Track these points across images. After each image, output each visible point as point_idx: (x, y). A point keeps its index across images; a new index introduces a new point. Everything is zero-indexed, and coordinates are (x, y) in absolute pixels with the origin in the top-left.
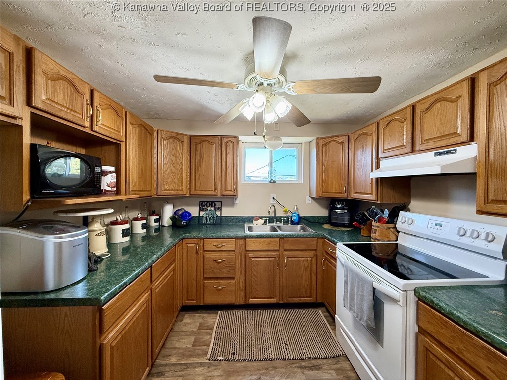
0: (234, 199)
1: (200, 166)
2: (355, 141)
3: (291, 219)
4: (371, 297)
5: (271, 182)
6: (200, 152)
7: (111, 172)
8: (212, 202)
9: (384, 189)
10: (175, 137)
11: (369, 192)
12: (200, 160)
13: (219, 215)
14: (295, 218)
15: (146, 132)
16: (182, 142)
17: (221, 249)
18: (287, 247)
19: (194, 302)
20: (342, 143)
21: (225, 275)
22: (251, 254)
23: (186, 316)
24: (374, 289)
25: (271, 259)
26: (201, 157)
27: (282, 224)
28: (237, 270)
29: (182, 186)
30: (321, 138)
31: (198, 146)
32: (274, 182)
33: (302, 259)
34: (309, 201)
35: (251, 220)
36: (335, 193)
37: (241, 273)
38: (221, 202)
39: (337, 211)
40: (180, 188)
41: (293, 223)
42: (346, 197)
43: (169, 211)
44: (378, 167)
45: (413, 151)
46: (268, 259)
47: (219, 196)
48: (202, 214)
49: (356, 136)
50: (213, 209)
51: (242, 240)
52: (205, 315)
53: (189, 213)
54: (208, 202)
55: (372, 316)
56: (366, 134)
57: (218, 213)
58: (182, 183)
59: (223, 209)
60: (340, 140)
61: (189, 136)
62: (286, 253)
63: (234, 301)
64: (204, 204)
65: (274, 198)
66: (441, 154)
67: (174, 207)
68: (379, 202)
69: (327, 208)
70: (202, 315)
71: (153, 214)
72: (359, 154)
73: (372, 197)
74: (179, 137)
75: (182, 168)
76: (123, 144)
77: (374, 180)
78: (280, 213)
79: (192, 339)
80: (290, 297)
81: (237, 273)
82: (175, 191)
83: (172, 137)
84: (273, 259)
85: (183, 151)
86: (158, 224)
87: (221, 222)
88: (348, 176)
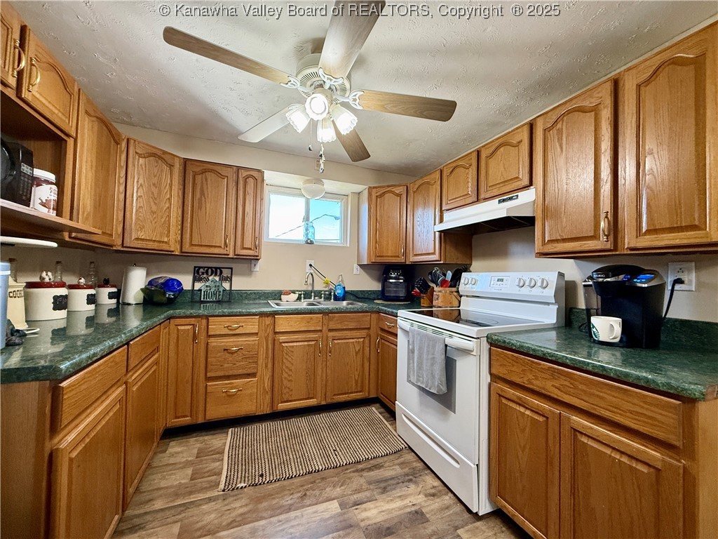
0: (253, 265)
1: (200, 208)
2: (414, 192)
3: (335, 295)
4: (443, 357)
5: (308, 243)
6: (202, 186)
7: (48, 182)
8: (216, 268)
9: (448, 248)
10: (158, 156)
11: (432, 251)
12: (200, 200)
13: (228, 288)
14: (339, 292)
15: (110, 136)
16: (171, 166)
17: (237, 332)
18: (332, 326)
19: (187, 420)
20: (399, 195)
21: (241, 372)
22: (282, 338)
23: (172, 444)
24: (446, 346)
25: (310, 343)
26: (202, 193)
27: (323, 299)
28: (260, 362)
29: (168, 236)
30: (374, 188)
31: (199, 178)
32: (312, 243)
33: (352, 340)
34: (357, 270)
35: (277, 295)
36: (392, 256)
37: (266, 366)
38: (232, 269)
39: (391, 281)
40: (166, 240)
41: (336, 298)
42: (403, 261)
43: (137, 280)
44: (441, 221)
45: (478, 200)
46: (306, 343)
47: (231, 256)
48: (198, 286)
49: (417, 186)
50: (217, 278)
51: (270, 318)
52: (206, 438)
53: (178, 281)
54: (209, 268)
55: (444, 379)
56: (428, 183)
57: (226, 285)
58: (169, 232)
59: (234, 279)
60: (397, 190)
61: (182, 161)
62: (331, 334)
63: (254, 408)
64: (201, 270)
65: (311, 265)
66: (504, 200)
67: (148, 274)
68: (442, 262)
69: (379, 280)
70: (201, 438)
71: (106, 283)
72: (419, 212)
73: (436, 257)
74: (166, 157)
75: (169, 208)
76: (70, 142)
77: (437, 234)
78: (319, 286)
79: (189, 471)
80: (335, 395)
81: (260, 368)
82: (156, 244)
83: (154, 155)
84: (313, 343)
85: (171, 181)
86: (114, 301)
87: (230, 298)
88: (406, 240)
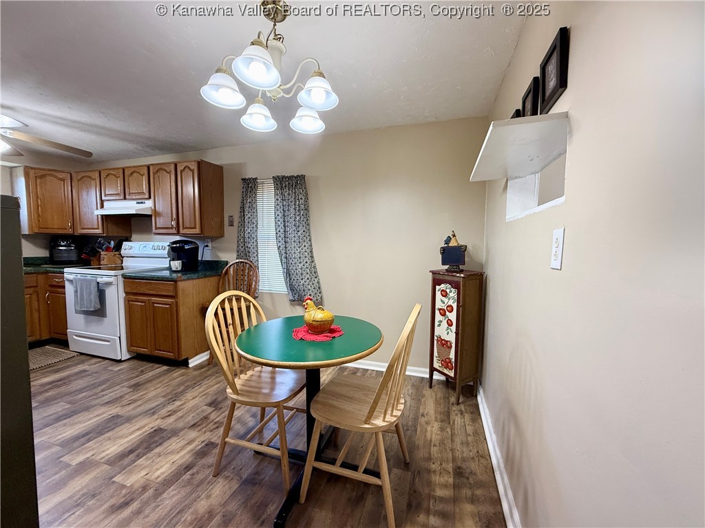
2: (78, 181)
4: (96, 289)
9: (109, 225)
11: (96, 227)
20: (63, 180)
24: (98, 283)
30: (31, 168)
36: (58, 229)
39: (61, 248)
42: (72, 232)
44: (102, 207)
45: (125, 199)
49: (80, 177)
56: (90, 177)
60: (61, 176)
68: (105, 235)
69: (46, 248)
72: (84, 194)
73: (99, 231)
77: (99, 216)
88: (73, 213)
